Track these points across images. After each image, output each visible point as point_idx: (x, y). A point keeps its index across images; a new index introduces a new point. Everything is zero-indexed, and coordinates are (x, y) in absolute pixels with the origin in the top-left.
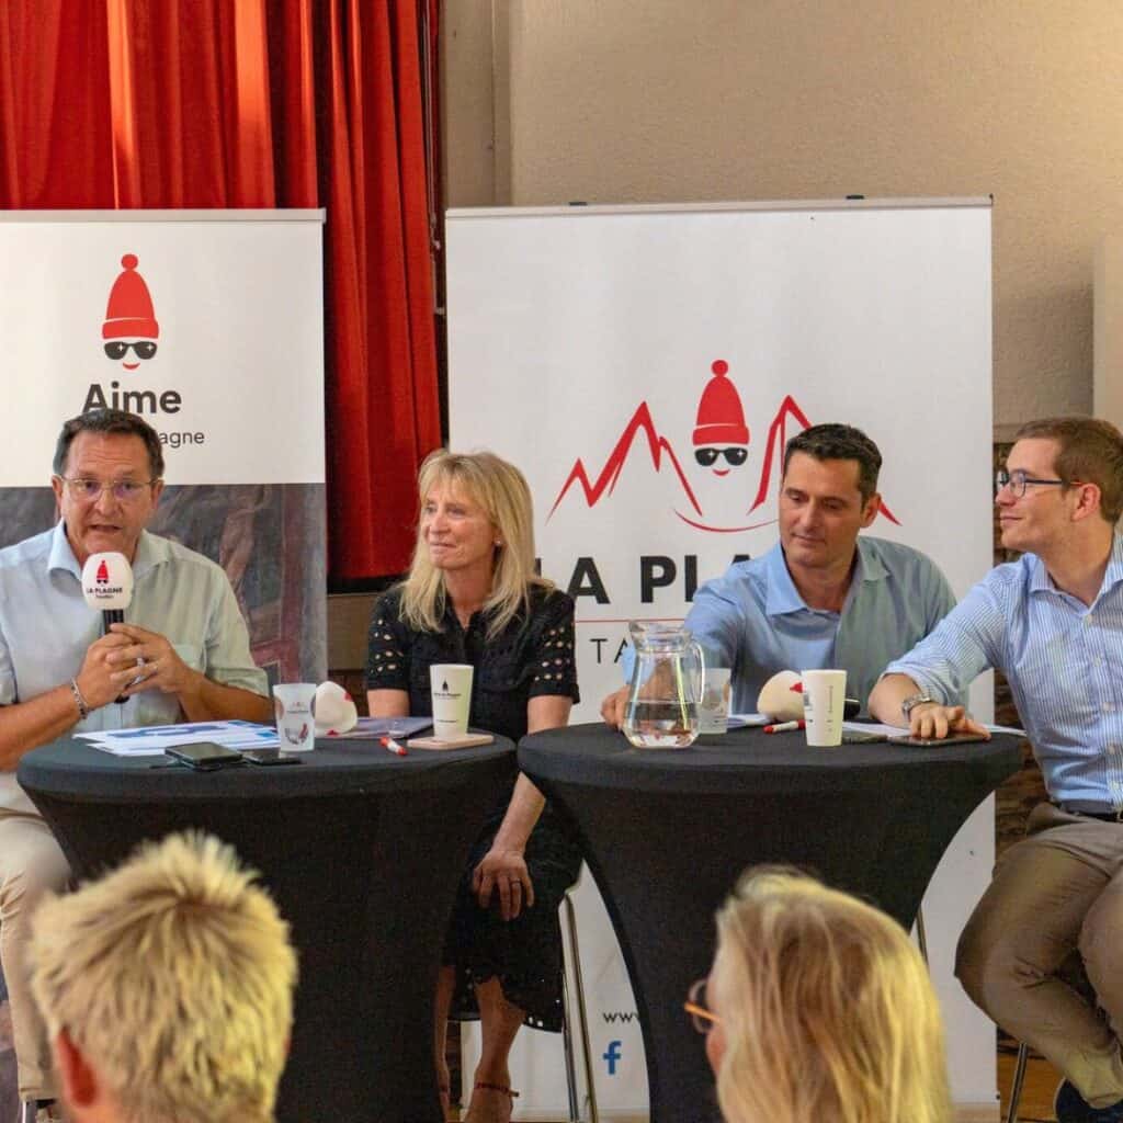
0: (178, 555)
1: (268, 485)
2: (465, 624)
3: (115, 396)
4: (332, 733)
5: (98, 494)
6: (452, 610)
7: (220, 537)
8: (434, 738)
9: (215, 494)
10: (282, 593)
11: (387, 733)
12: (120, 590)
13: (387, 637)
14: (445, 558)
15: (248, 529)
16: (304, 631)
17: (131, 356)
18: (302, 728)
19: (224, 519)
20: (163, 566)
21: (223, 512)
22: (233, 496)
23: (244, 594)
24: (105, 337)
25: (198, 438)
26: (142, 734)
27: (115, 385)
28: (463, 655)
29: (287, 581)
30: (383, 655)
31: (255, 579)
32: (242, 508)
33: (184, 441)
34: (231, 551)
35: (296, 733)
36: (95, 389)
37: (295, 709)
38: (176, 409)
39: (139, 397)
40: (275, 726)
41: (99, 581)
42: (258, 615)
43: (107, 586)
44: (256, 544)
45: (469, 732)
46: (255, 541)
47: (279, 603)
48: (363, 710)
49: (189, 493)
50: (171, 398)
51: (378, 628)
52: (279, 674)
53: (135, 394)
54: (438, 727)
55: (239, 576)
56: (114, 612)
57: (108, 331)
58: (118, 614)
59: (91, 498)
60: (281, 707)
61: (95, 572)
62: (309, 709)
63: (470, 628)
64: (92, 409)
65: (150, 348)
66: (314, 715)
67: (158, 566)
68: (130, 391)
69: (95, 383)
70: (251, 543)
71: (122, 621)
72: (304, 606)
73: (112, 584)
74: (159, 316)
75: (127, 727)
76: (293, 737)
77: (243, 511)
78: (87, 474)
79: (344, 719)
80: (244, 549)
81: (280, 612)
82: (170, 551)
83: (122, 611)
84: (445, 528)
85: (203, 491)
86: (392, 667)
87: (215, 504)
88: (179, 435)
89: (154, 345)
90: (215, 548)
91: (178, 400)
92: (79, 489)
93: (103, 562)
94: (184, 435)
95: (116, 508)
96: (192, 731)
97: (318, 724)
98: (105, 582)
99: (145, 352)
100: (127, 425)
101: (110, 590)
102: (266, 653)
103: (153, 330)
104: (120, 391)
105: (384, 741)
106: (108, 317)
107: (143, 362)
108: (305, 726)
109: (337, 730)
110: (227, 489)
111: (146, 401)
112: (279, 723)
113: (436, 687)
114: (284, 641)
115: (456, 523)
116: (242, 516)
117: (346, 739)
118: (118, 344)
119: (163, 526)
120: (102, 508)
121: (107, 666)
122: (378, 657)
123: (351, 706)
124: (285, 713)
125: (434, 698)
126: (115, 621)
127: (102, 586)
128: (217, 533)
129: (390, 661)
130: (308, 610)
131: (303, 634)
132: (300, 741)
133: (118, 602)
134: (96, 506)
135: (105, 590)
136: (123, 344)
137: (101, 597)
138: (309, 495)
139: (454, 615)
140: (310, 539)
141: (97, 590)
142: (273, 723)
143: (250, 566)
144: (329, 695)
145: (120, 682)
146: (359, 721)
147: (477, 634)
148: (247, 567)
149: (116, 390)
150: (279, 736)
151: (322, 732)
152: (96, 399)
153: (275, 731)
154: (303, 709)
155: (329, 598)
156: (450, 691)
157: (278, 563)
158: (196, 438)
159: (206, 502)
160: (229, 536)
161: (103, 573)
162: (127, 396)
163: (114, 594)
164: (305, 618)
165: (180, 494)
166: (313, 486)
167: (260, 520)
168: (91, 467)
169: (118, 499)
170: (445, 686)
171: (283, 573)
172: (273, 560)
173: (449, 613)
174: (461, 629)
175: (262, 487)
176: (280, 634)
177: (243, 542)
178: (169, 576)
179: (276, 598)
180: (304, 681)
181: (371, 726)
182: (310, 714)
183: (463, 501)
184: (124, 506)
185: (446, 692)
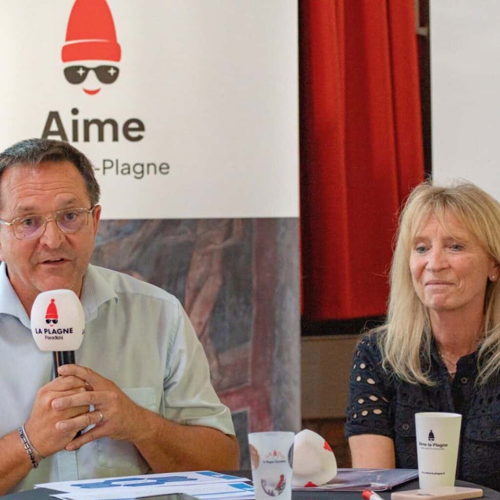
0: (130, 290)
1: (238, 219)
2: (452, 370)
3: (75, 123)
4: (310, 485)
5: (42, 228)
6: (438, 355)
7: (186, 273)
8: (419, 491)
9: (182, 227)
10: (252, 334)
11: (369, 486)
12: (70, 331)
13: (371, 381)
14: (447, 297)
15: (216, 266)
16: (275, 376)
17: (92, 81)
18: (279, 479)
19: (191, 256)
20: (113, 302)
21: (189, 247)
22: (200, 231)
23: (211, 336)
24: (65, 59)
25: (164, 168)
26: (108, 484)
27: (75, 111)
28: (450, 401)
29: (257, 322)
30: (367, 399)
31: (223, 318)
32: (210, 243)
33: (148, 172)
34: (197, 291)
35: (272, 485)
36: (54, 116)
37: (271, 459)
38: (139, 138)
39: (101, 125)
40: (250, 477)
41: (48, 322)
42: (227, 358)
43: (56, 327)
44: (224, 283)
45: (456, 485)
46: (224, 279)
47: (249, 345)
48: (344, 460)
49: (154, 226)
50: (134, 125)
51: (361, 372)
52: (249, 422)
53: (96, 121)
54: (424, 480)
55: (207, 316)
56: (65, 353)
57: (67, 54)
58: (69, 355)
59: (35, 235)
60: (257, 457)
61: (44, 312)
62: (286, 458)
63: (457, 374)
64: (50, 138)
65: (112, 72)
66: (291, 466)
67: (108, 303)
68: (90, 118)
69: (54, 110)
70: (219, 282)
71: (73, 362)
72: (276, 349)
73: (61, 324)
74: (121, 38)
75: (84, 478)
76: (269, 488)
77: (212, 247)
78: (26, 209)
79: (323, 470)
80: (211, 289)
81: (250, 354)
82: (121, 284)
83: (72, 352)
84: (445, 265)
85: (168, 225)
86: (377, 412)
87: (182, 239)
88: (142, 165)
89: (117, 70)
90: (180, 286)
91: (142, 127)
92: (20, 228)
93: (53, 300)
94: (148, 165)
95: (63, 239)
96: (160, 481)
97: (296, 476)
98: (55, 322)
99: (107, 76)
100: (60, 151)
101: (60, 331)
102: (234, 399)
103: (115, 53)
104: (80, 118)
105: (366, 493)
106: (68, 39)
107: (104, 87)
108: (282, 477)
109: (314, 482)
110: (194, 223)
111: (108, 129)
112: (254, 473)
113: (421, 436)
114: (255, 387)
115: (456, 259)
116: (211, 253)
117: (325, 491)
118: (78, 68)
119: (125, 263)
120: (49, 243)
121: (54, 413)
122: (361, 401)
123: (331, 456)
124: (261, 463)
125: (419, 447)
126: (66, 363)
127: (51, 327)
128: (184, 270)
129: (375, 405)
130: (280, 355)
131: (274, 380)
132: (276, 492)
133: (68, 344)
134: (42, 241)
135: (54, 332)
136: (84, 68)
137: (50, 338)
138: (282, 229)
139: (440, 359)
140: (282, 278)
141: (46, 331)
142: (248, 474)
143: (217, 307)
144: (307, 444)
145: (69, 430)
146: (339, 472)
147: (465, 380)
148: (215, 306)
149: (75, 117)
150: (255, 487)
151: (300, 484)
152: (54, 127)
153: (251, 483)
154: (280, 459)
155: (302, 341)
156: (437, 440)
157: (247, 303)
158: (160, 168)
159: (172, 238)
160: (195, 274)
161: (52, 314)
162: (87, 124)
163: (65, 335)
164: (276, 361)
165: (144, 228)
166: (286, 221)
167: (229, 256)
168: (29, 202)
169: (64, 230)
170: (431, 435)
171: (254, 312)
172: (242, 300)
173: (435, 358)
174: (448, 374)
175: (231, 221)
176: (249, 380)
177: (211, 279)
178: (122, 314)
179: (246, 340)
180: (276, 429)
181: (352, 477)
182: (287, 464)
183: (461, 234)
184: (71, 237)
185: (432, 443)
